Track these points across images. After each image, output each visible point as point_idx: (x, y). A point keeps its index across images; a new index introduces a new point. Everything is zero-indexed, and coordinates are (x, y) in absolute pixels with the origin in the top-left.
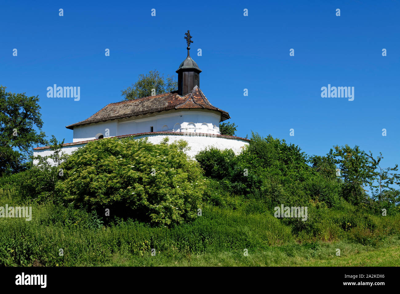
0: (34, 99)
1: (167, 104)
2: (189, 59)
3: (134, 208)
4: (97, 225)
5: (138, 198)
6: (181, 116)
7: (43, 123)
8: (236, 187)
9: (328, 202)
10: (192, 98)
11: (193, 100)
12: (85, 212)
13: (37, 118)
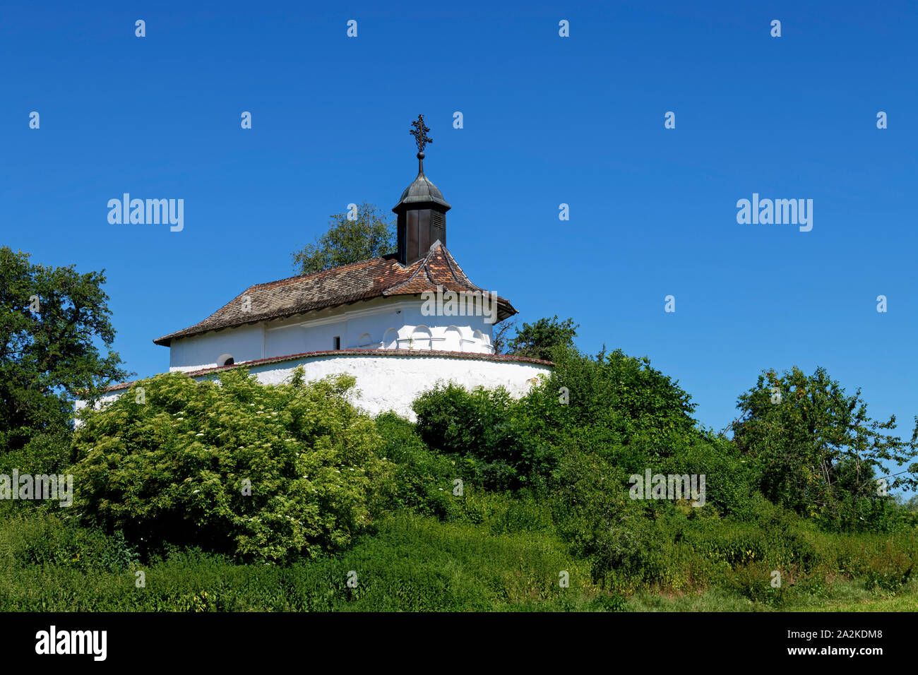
0: (93, 278)
1: (371, 284)
2: (422, 179)
3: (202, 524)
4: (125, 561)
5: (209, 501)
6: (400, 312)
7: (115, 332)
8: (493, 472)
9: (719, 503)
10: (426, 270)
11: (427, 274)
12: (101, 534)
13: (102, 322)
